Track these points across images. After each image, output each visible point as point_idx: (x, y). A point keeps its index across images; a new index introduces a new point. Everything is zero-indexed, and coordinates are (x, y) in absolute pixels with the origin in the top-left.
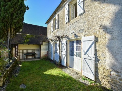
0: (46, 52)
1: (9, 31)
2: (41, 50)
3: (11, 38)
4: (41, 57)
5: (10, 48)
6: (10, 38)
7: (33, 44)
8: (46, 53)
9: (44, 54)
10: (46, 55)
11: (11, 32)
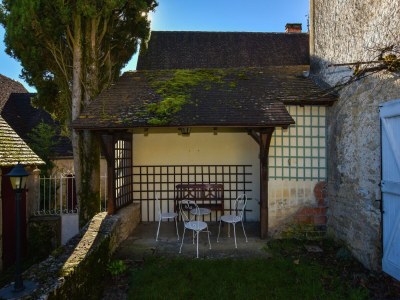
0: (312, 185)
1: (78, 52)
2: (271, 172)
3: (88, 97)
4: (271, 224)
5: (82, 156)
6: (83, 97)
7: (215, 131)
8: (310, 198)
9: (294, 203)
10: (305, 211)
11: (84, 59)
